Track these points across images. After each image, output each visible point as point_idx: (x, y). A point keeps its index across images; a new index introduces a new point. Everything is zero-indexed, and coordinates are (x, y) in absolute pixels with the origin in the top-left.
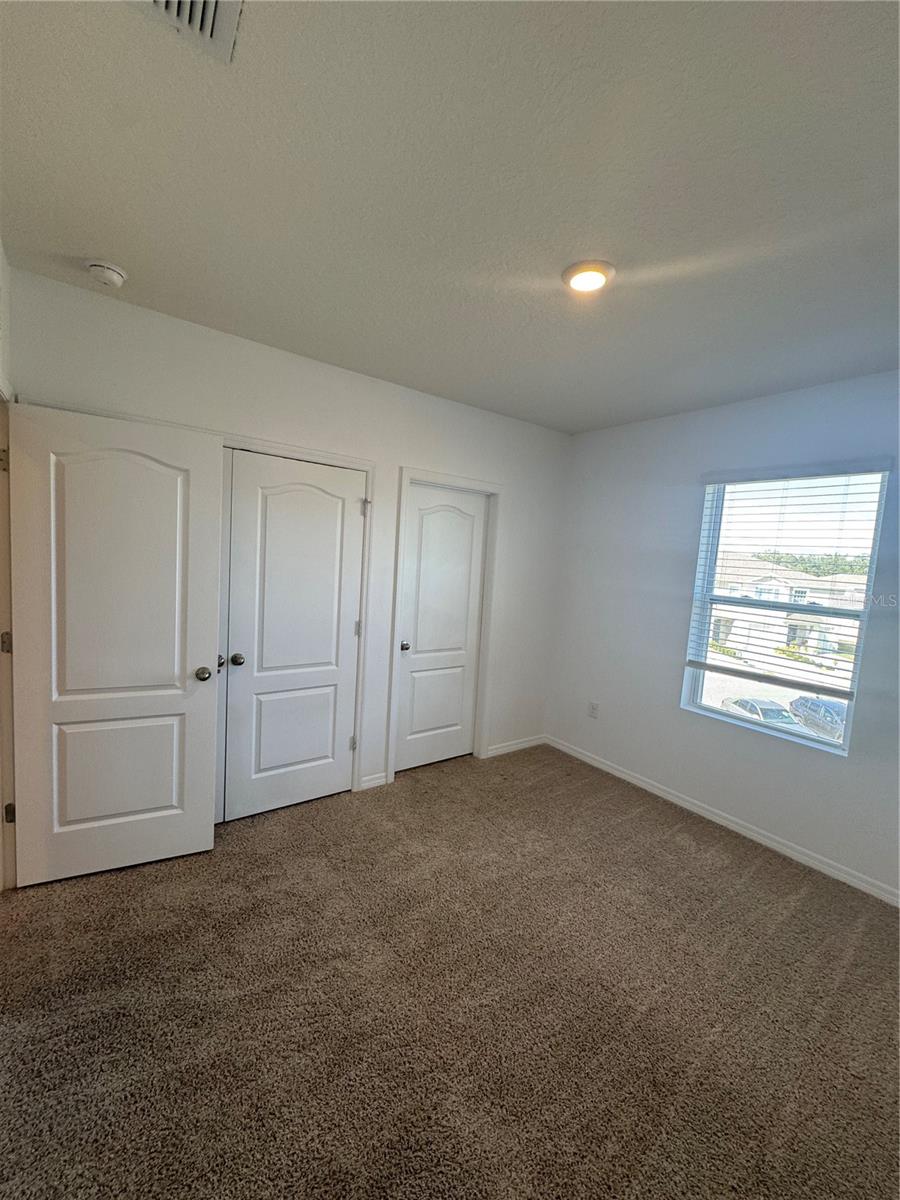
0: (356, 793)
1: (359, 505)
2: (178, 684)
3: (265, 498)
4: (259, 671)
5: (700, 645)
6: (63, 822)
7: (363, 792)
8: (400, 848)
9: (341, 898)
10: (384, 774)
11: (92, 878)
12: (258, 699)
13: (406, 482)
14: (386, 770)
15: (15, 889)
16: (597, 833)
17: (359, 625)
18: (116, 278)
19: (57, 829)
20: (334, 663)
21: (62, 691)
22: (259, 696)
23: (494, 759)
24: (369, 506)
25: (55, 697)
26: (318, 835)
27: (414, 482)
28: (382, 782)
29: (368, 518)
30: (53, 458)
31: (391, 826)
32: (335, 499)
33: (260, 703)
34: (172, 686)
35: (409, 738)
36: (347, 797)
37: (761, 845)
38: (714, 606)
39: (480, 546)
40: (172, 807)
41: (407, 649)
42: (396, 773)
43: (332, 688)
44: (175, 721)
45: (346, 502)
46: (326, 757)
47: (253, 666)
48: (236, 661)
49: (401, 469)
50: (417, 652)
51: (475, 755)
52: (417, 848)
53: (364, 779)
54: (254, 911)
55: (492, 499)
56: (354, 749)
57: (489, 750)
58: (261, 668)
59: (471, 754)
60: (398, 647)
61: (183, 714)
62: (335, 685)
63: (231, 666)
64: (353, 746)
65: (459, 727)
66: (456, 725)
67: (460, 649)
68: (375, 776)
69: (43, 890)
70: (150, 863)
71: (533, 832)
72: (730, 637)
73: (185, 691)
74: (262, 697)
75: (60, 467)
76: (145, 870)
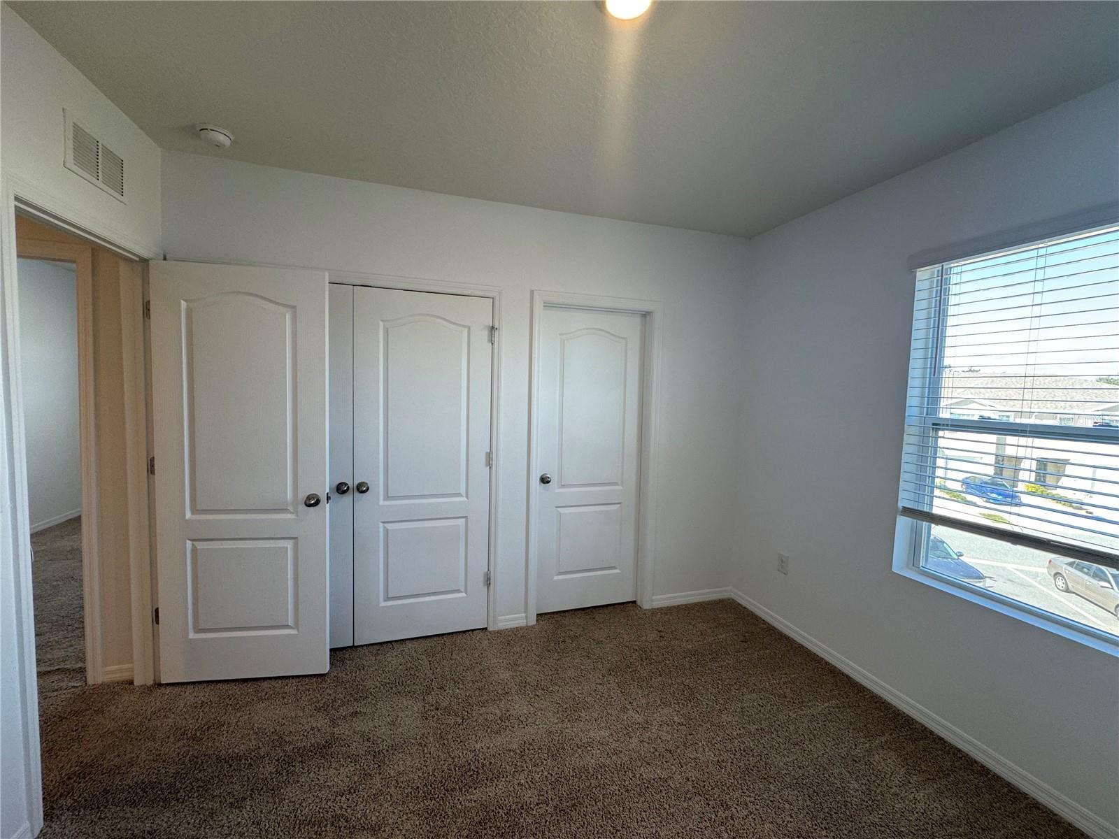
0: (490, 632)
1: (486, 333)
2: (291, 509)
3: (386, 331)
4: (384, 500)
5: (920, 487)
6: (198, 630)
7: (498, 632)
8: (502, 705)
9: (411, 754)
10: (524, 615)
11: (220, 685)
12: (384, 527)
13: (538, 305)
14: (526, 611)
15: (160, 685)
16: (753, 728)
17: (489, 457)
18: (222, 138)
19: (192, 635)
20: (464, 494)
21: (194, 510)
22: (386, 525)
23: (661, 610)
24: (497, 333)
25: (188, 515)
26: (429, 673)
27: (548, 305)
28: (522, 623)
29: (496, 345)
30: (183, 304)
31: (505, 675)
32: (461, 329)
33: (387, 532)
34: (285, 510)
35: (556, 578)
36: (480, 635)
37: (1025, 796)
38: (941, 433)
39: (637, 371)
40: (287, 627)
41: (548, 482)
42: (537, 615)
43: (464, 519)
44: (289, 545)
45: (472, 329)
46: (458, 591)
47: (378, 494)
48: (362, 489)
49: (532, 292)
50: (563, 486)
51: (638, 603)
52: (520, 706)
53: (500, 618)
54: (323, 750)
55: (648, 317)
56: (489, 585)
57: (654, 600)
58: (387, 497)
59: (634, 602)
60: (535, 480)
61: (296, 538)
62: (466, 517)
63: (357, 495)
64: (488, 582)
65: (617, 571)
66: (614, 568)
67: (616, 484)
68: (513, 617)
69: (177, 689)
70: (270, 678)
71: (666, 711)
72: (1064, 481)
73: (297, 516)
74: (389, 526)
75: (189, 312)
76: (265, 684)
